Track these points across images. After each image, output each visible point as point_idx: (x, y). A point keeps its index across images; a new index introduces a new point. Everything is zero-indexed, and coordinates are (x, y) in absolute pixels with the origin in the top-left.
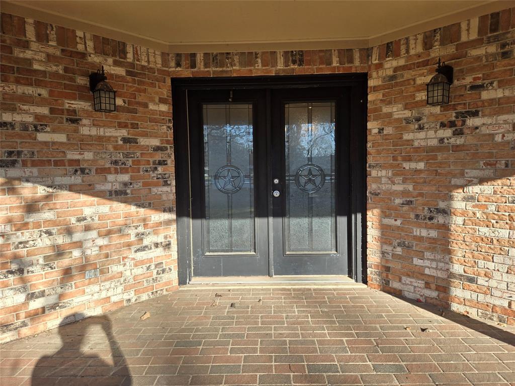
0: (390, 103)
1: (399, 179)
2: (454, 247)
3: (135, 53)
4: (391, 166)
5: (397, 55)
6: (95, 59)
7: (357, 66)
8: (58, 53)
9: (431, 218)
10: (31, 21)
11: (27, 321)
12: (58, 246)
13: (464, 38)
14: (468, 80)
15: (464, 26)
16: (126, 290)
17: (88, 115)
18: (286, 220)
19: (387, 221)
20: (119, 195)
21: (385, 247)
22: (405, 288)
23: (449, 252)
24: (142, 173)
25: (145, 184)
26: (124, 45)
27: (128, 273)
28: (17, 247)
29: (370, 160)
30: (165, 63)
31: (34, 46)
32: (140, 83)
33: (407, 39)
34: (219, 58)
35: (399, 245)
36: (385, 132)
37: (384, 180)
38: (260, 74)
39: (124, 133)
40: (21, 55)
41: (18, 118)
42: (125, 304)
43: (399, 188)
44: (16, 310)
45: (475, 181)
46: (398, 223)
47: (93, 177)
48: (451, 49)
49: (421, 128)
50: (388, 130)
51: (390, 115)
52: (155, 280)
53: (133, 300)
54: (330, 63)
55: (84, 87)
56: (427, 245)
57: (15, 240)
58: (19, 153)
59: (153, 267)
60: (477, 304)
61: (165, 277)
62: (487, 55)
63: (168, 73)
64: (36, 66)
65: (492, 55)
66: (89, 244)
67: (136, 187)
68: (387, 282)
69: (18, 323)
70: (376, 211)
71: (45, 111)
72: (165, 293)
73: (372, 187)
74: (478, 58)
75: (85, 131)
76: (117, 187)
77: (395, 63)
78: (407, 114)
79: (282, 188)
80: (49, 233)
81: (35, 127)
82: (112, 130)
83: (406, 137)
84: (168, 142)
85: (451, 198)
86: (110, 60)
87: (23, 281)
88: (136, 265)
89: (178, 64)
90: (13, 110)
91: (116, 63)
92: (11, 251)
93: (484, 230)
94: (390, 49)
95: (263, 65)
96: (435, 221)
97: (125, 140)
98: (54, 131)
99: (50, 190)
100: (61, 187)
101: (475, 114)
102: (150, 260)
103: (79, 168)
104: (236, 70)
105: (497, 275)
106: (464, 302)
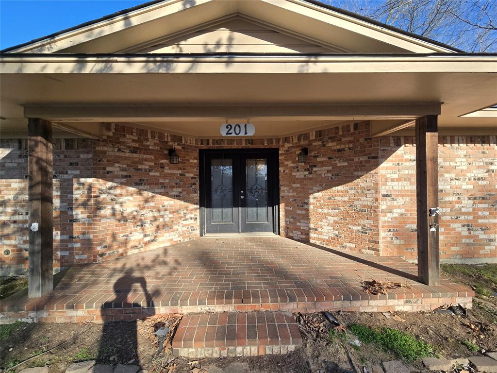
0: (287, 160)
1: (291, 191)
2: (311, 217)
3: (185, 140)
4: (288, 186)
5: (289, 142)
6: (171, 143)
7: (274, 145)
8: (158, 142)
9: (302, 206)
10: (149, 131)
11: (143, 245)
12: (155, 217)
13: (311, 139)
14: (313, 154)
15: (311, 134)
16: (179, 236)
17: (168, 165)
18: (246, 208)
19: (287, 208)
20: (177, 197)
21: (287, 219)
22: (294, 235)
23: (309, 219)
24: (186, 188)
25: (187, 193)
26: (182, 137)
27: (180, 229)
28: (141, 216)
29: (281, 183)
30: (197, 143)
31: (150, 140)
32: (187, 152)
33: (292, 136)
34: (219, 141)
35: (292, 218)
36: (286, 172)
37: (286, 191)
38: (235, 148)
39: (180, 172)
40: (146, 144)
41: (143, 167)
42: (179, 242)
43: (291, 194)
44: (140, 241)
45: (317, 191)
46: (291, 208)
47: (168, 190)
48: (307, 142)
49: (298, 171)
50: (287, 171)
51: (287, 165)
52: (190, 233)
53: (182, 241)
54: (264, 144)
55: (166, 154)
56: (301, 217)
57: (140, 213)
58: (143, 180)
59: (190, 228)
60: (318, 239)
61: (194, 232)
62: (318, 145)
63: (198, 147)
64: (150, 148)
65: (320, 145)
66: (166, 216)
67: (184, 194)
68: (288, 234)
69: (140, 246)
70: (283, 204)
71: (153, 164)
72: (194, 239)
73: (281, 194)
74: (316, 146)
75: (166, 171)
76: (177, 194)
77: (288, 145)
78: (293, 165)
79: (245, 194)
80: (152, 211)
81: (149, 170)
82: (176, 171)
83: (293, 174)
84: (197, 175)
85: (309, 198)
86: (176, 144)
87: (143, 229)
88: (183, 226)
89: (202, 144)
90: (142, 164)
91: (178, 145)
92: (139, 218)
93: (320, 210)
94: (286, 140)
95: (237, 144)
96: (304, 207)
97: (180, 174)
98: (155, 172)
99: (153, 194)
100: (157, 193)
101: (315, 166)
102: (189, 225)
103: (163, 186)
104: (226, 146)
105: (324, 227)
106: (314, 239)
